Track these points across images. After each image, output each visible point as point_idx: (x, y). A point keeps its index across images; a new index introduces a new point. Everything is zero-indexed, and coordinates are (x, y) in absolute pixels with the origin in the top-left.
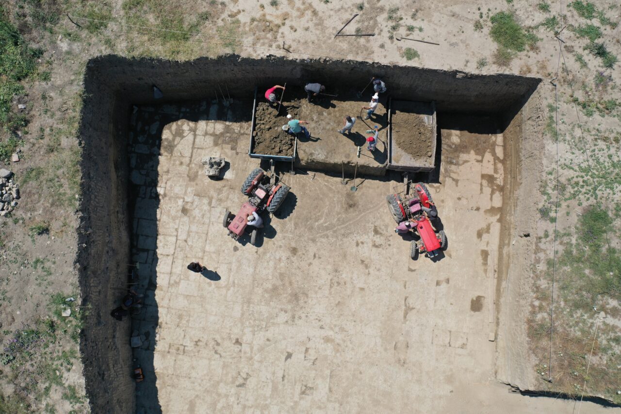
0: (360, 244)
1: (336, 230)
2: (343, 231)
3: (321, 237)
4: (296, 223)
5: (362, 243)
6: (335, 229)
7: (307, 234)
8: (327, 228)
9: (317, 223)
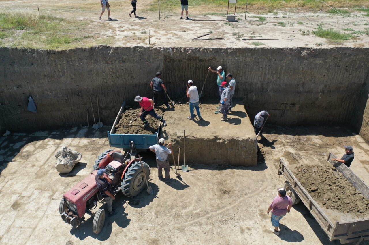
0: (246, 231)
1: (210, 217)
2: (220, 217)
3: (191, 225)
4: (158, 212)
5: (249, 229)
6: (209, 215)
7: (172, 223)
8: (199, 215)
9: (184, 211)
